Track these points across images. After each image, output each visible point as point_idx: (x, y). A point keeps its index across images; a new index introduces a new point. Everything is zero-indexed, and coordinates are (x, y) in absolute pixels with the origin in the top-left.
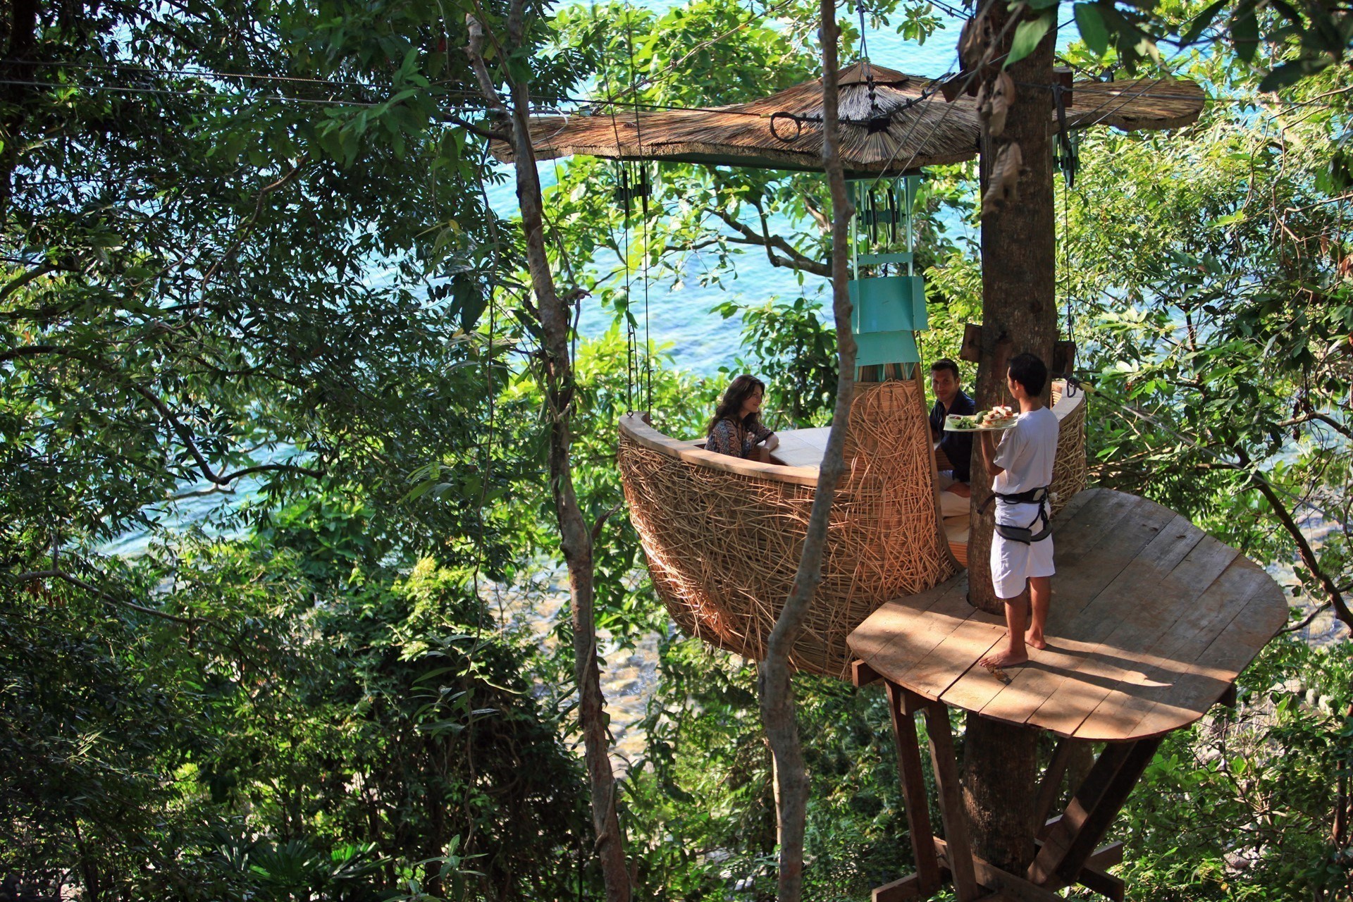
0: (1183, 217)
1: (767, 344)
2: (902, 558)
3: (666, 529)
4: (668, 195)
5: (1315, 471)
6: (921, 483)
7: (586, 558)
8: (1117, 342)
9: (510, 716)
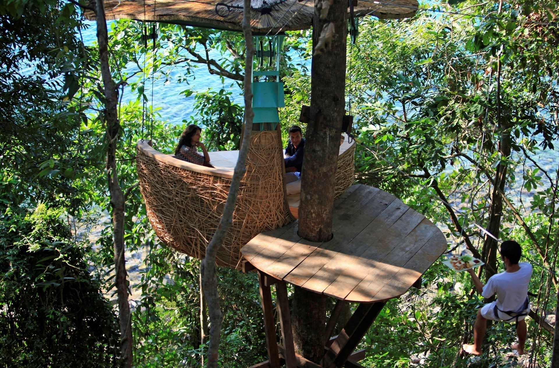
0: (403, 59)
1: (205, 110)
2: (267, 214)
3: (157, 195)
4: (163, 38)
5: (460, 179)
6: (277, 179)
7: (121, 207)
8: (370, 116)
9: (77, 279)
